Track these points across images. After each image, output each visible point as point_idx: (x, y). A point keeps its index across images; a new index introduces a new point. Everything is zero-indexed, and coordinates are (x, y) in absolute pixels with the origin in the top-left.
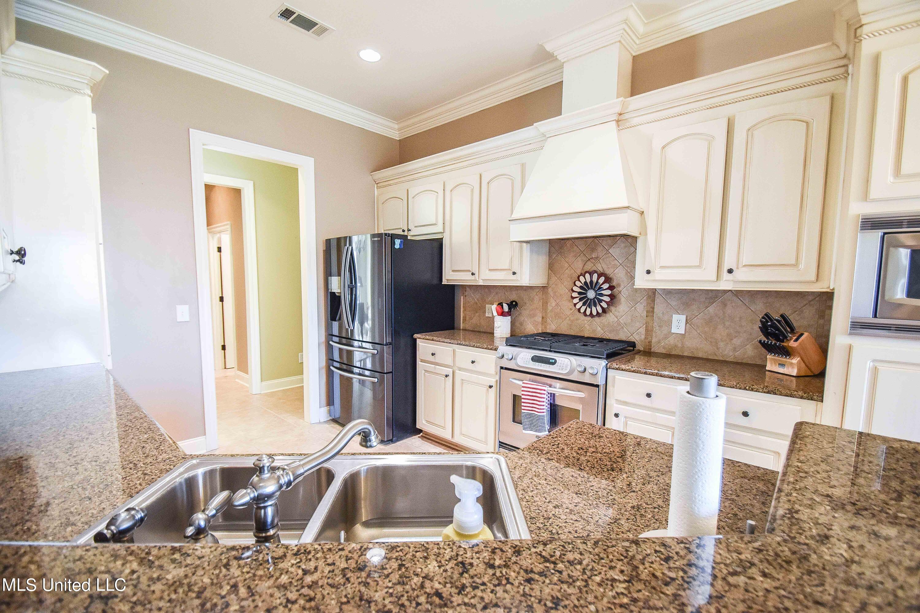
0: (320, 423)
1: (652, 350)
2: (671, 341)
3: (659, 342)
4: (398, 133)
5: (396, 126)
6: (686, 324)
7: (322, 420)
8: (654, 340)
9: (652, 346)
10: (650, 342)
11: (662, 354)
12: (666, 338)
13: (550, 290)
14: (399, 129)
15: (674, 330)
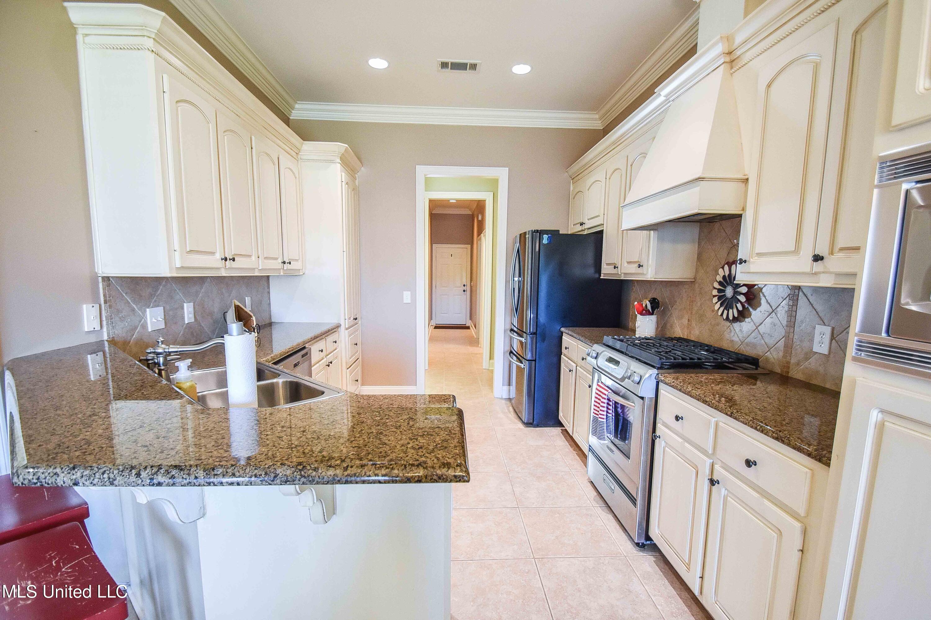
0: (502, 398)
1: (790, 375)
2: (812, 363)
3: (798, 364)
4: (600, 122)
5: (597, 116)
6: (831, 340)
7: (504, 397)
8: (793, 361)
9: (791, 367)
10: (788, 363)
11: (801, 381)
12: (807, 358)
13: (697, 285)
14: (600, 119)
15: (816, 348)
